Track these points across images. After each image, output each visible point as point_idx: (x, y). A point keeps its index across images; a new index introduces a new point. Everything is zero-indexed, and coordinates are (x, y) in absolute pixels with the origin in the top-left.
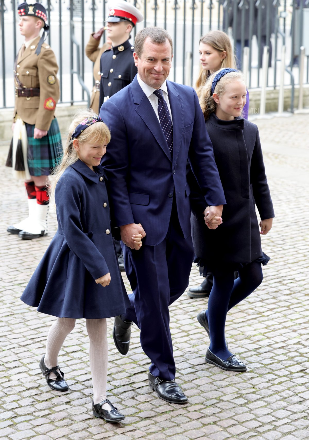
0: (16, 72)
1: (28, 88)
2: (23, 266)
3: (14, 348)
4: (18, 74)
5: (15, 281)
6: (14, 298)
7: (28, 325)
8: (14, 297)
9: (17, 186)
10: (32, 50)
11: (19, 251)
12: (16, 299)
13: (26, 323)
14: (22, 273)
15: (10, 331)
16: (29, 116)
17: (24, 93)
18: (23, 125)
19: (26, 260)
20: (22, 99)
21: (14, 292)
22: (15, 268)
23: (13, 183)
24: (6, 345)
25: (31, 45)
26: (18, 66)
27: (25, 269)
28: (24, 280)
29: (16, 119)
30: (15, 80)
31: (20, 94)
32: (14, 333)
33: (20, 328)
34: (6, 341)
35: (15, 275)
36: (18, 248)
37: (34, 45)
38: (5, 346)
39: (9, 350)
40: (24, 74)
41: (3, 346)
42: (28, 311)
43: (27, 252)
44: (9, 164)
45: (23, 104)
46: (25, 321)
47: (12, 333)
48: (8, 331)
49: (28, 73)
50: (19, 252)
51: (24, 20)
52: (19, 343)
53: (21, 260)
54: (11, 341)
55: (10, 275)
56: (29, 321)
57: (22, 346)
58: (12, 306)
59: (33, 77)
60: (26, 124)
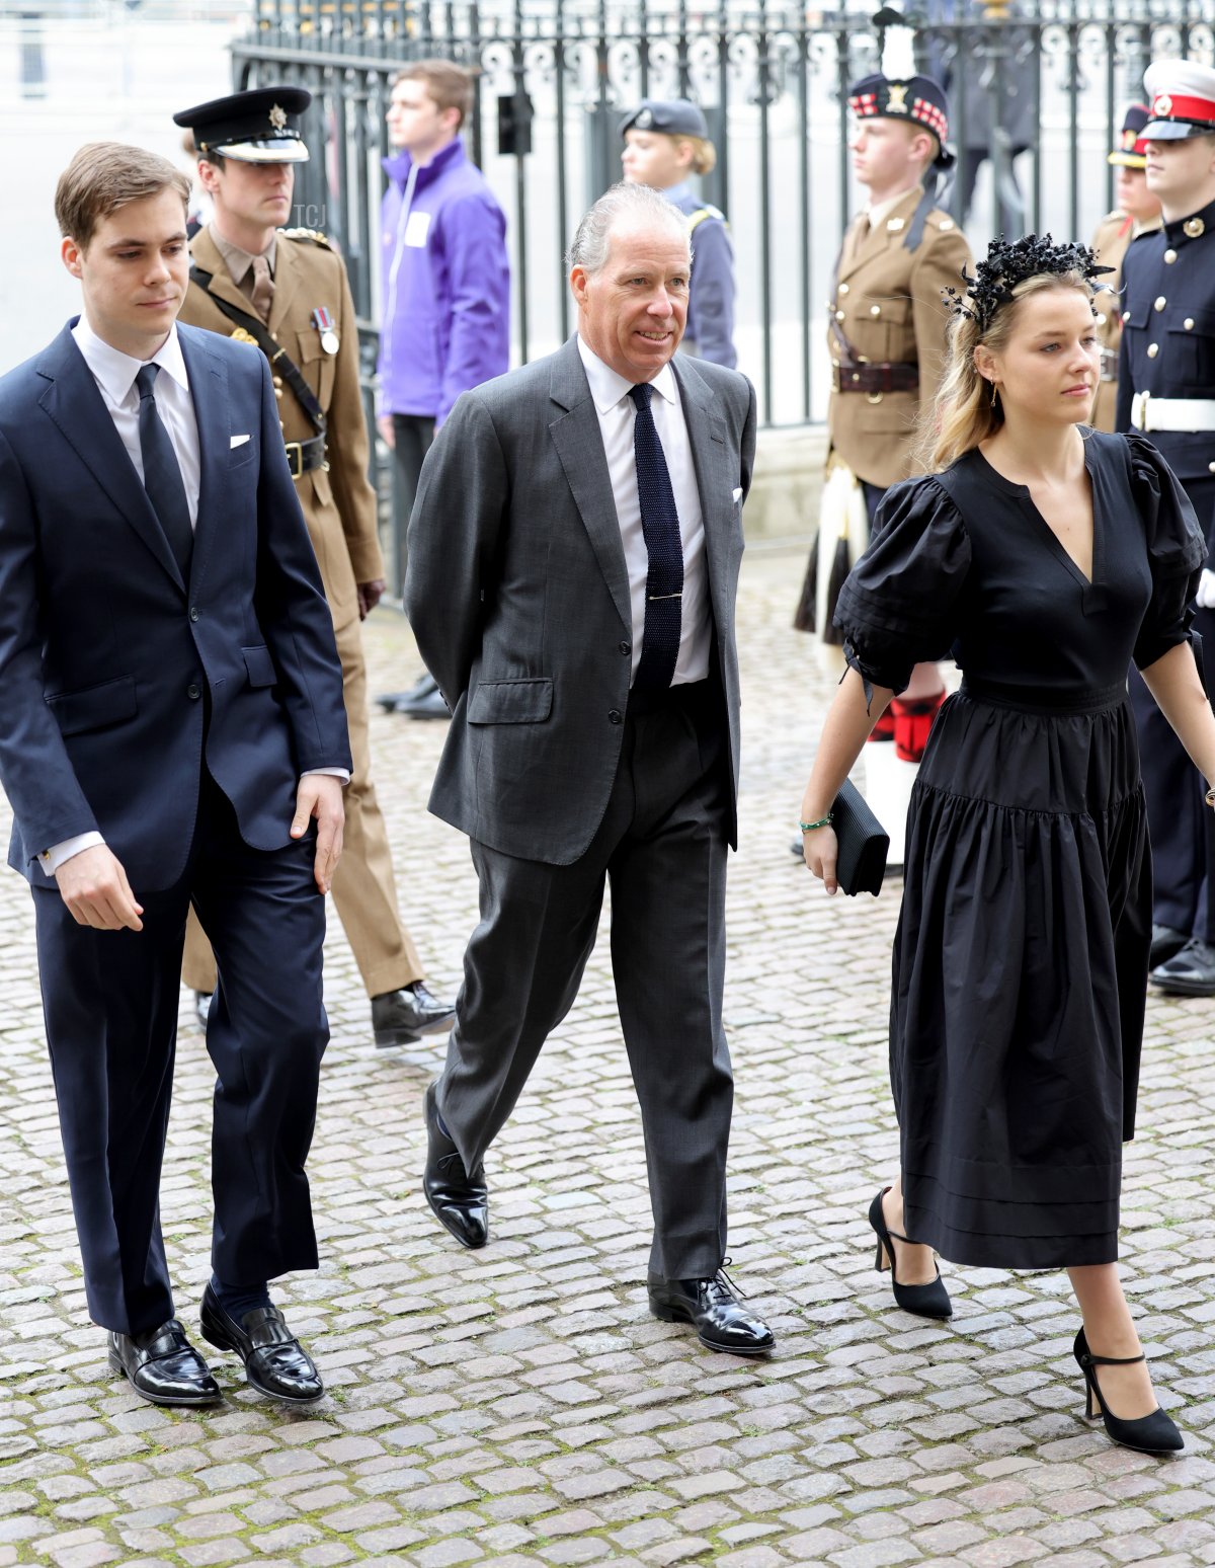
0: (833, 308)
1: (873, 363)
2: (851, 972)
3: (833, 1255)
4: (842, 315)
5: (826, 1024)
6: (824, 1082)
7: (876, 1178)
8: (826, 1079)
10: (891, 235)
11: (835, 919)
12: (830, 1087)
13: (869, 1169)
14: (849, 996)
15: (818, 1197)
16: (876, 460)
17: (860, 381)
18: (855, 488)
19: (859, 952)
20: (852, 398)
21: (824, 1064)
22: (825, 980)
24: (807, 1243)
25: (890, 216)
26: (844, 289)
27: (858, 984)
28: (857, 1021)
29: (832, 469)
30: (831, 332)
31: (845, 384)
32: (830, 1205)
33: (852, 1189)
34: (806, 1233)
35: (827, 1004)
36: (832, 909)
37: (900, 217)
38: (801, 1249)
39: (815, 1264)
40: (862, 314)
41: (796, 1249)
42: (876, 1129)
43: (864, 926)
44: (805, 621)
45: (856, 416)
46: (868, 1165)
47: (824, 1204)
48: (810, 1197)
49: (875, 310)
50: (834, 925)
51: (870, 130)
52: (850, 1240)
53: (844, 951)
54: (823, 1230)
55: (806, 1005)
56: (880, 1165)
57: (859, 1249)
58: (818, 1113)
59: (893, 326)
60: (863, 485)
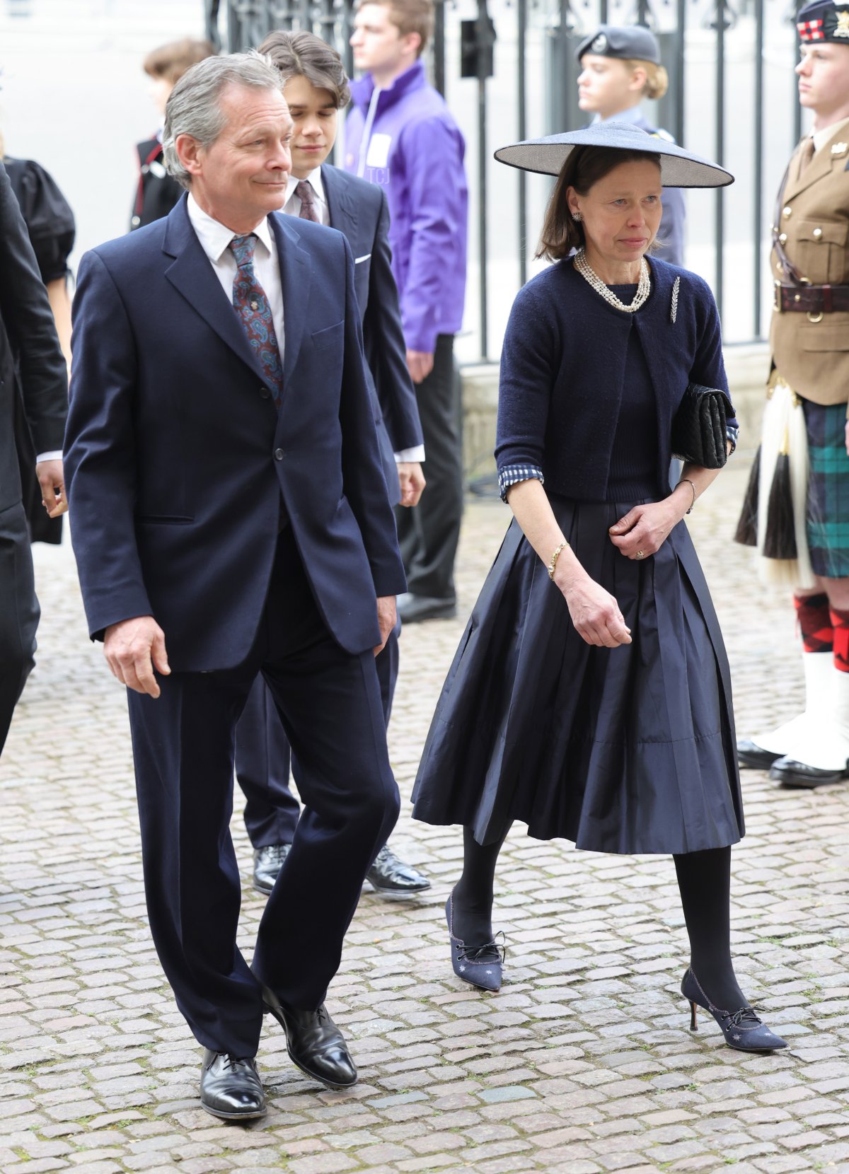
0: (776, 230)
1: (813, 285)
2: (788, 876)
3: (763, 1155)
4: (783, 237)
5: (760, 926)
6: (758, 984)
7: (807, 1079)
8: (759, 980)
9: (760, 604)
10: (834, 159)
11: (772, 824)
12: (764, 989)
13: (801, 1070)
14: (785, 899)
15: (749, 1096)
16: (816, 378)
17: (801, 301)
18: (795, 407)
19: (796, 857)
20: (794, 318)
21: (758, 965)
22: (761, 883)
23: (749, 595)
24: (738, 1142)
25: (834, 141)
26: (787, 211)
27: (792, 888)
28: (791, 924)
29: (774, 387)
30: (775, 254)
31: (787, 304)
32: (761, 1105)
33: (783, 1089)
34: (736, 1132)
35: (762, 907)
36: (769, 814)
37: (844, 142)
38: (731, 1147)
39: (745, 1163)
40: (803, 237)
41: (726, 1148)
42: (808, 1030)
43: (800, 831)
44: (746, 534)
45: (797, 335)
46: (799, 1066)
47: (755, 1104)
48: (741, 1096)
49: (817, 232)
50: (772, 829)
51: (817, 55)
52: (780, 1141)
53: (780, 855)
54: (755, 1130)
55: (742, 907)
56: (811, 1066)
57: (788, 1149)
59: (834, 247)
60: (804, 402)
